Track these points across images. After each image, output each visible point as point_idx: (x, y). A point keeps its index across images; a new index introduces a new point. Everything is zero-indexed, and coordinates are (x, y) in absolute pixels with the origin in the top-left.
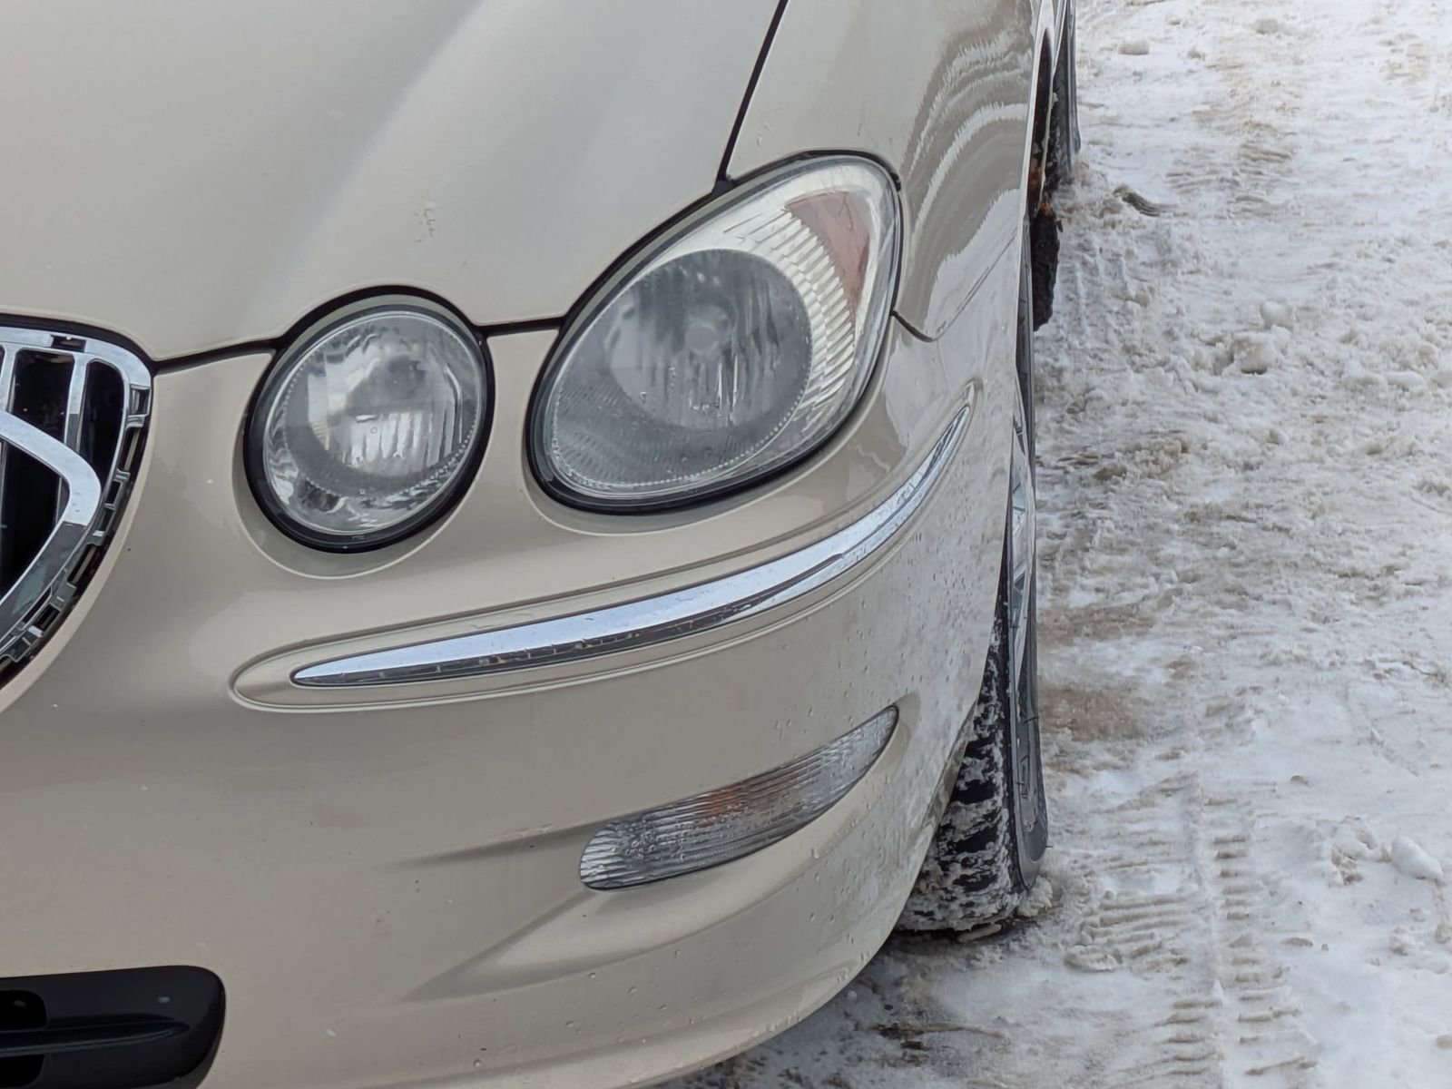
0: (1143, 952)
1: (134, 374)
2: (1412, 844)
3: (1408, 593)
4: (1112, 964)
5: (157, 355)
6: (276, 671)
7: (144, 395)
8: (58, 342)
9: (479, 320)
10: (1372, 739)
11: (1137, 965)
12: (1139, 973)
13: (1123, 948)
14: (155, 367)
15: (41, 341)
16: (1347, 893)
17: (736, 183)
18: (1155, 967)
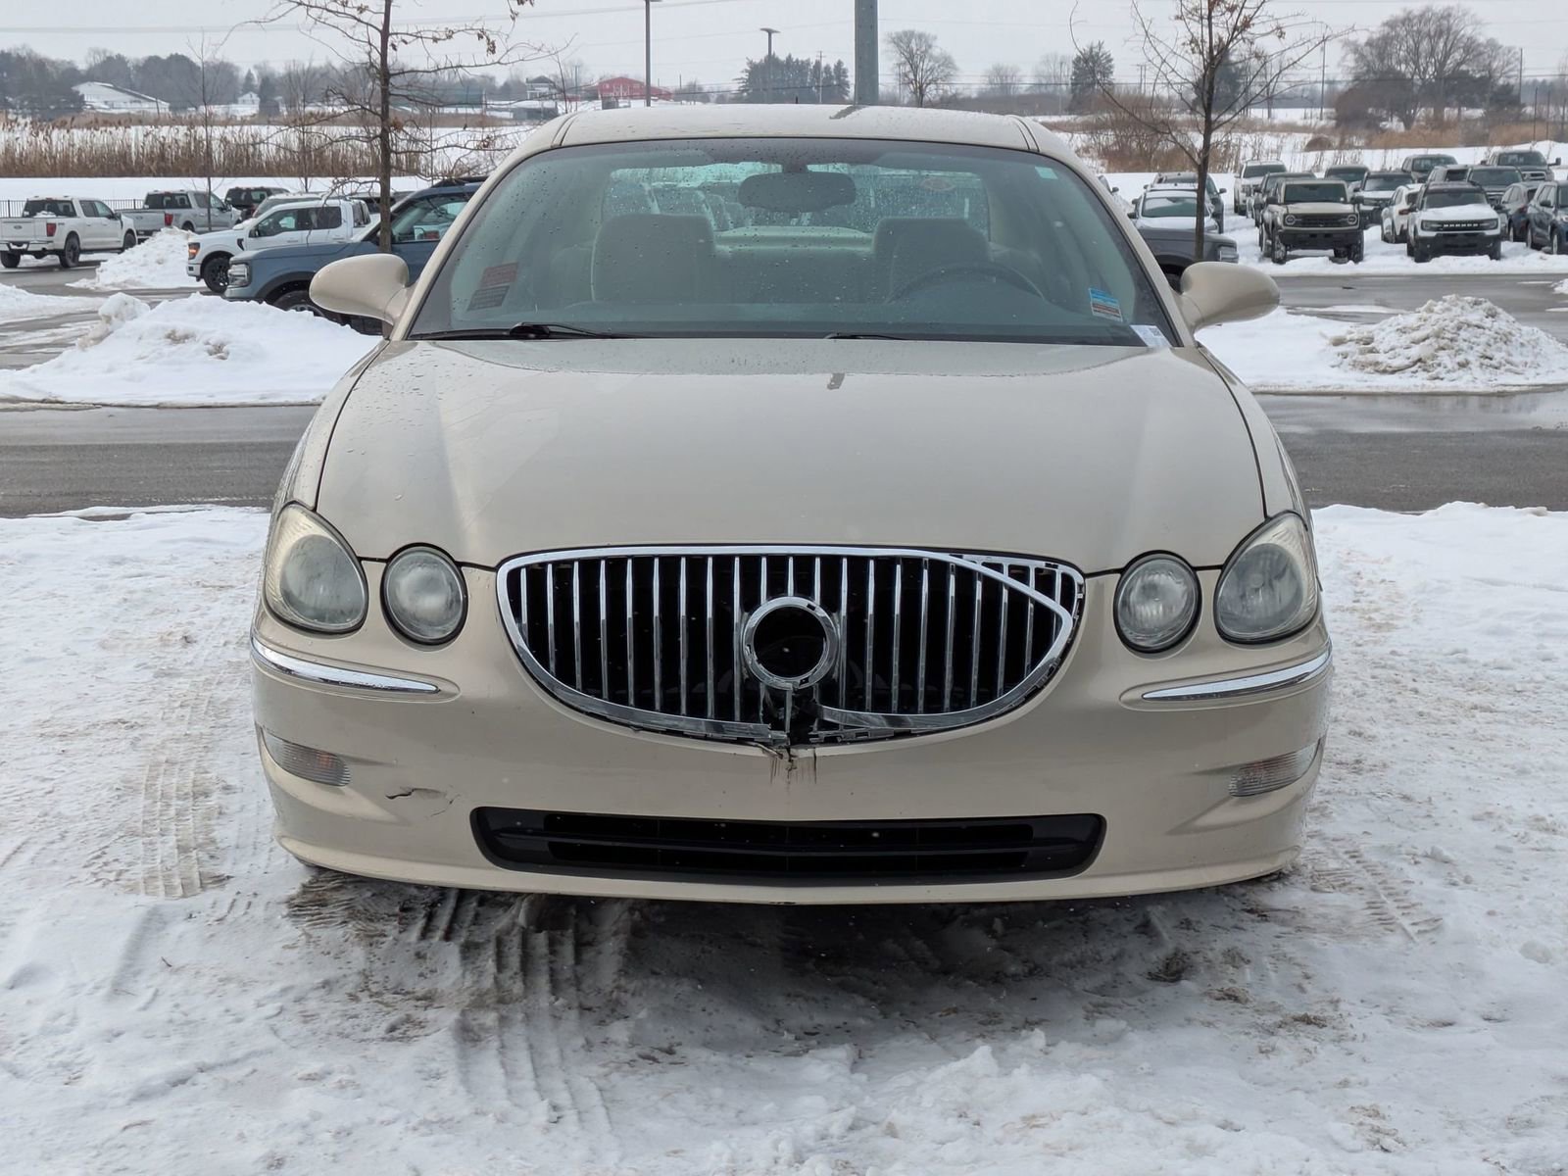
0: (1344, 884)
1: (1078, 579)
2: (1441, 848)
3: (1371, 770)
4: (1331, 890)
5: (1086, 571)
6: (1136, 695)
7: (1080, 586)
8: (1047, 565)
9: (1194, 564)
10: (1389, 820)
11: (1343, 889)
12: (1345, 892)
13: (1335, 884)
14: (1085, 576)
15: (1042, 564)
16: (1416, 868)
17: (1271, 519)
18: (1351, 890)
